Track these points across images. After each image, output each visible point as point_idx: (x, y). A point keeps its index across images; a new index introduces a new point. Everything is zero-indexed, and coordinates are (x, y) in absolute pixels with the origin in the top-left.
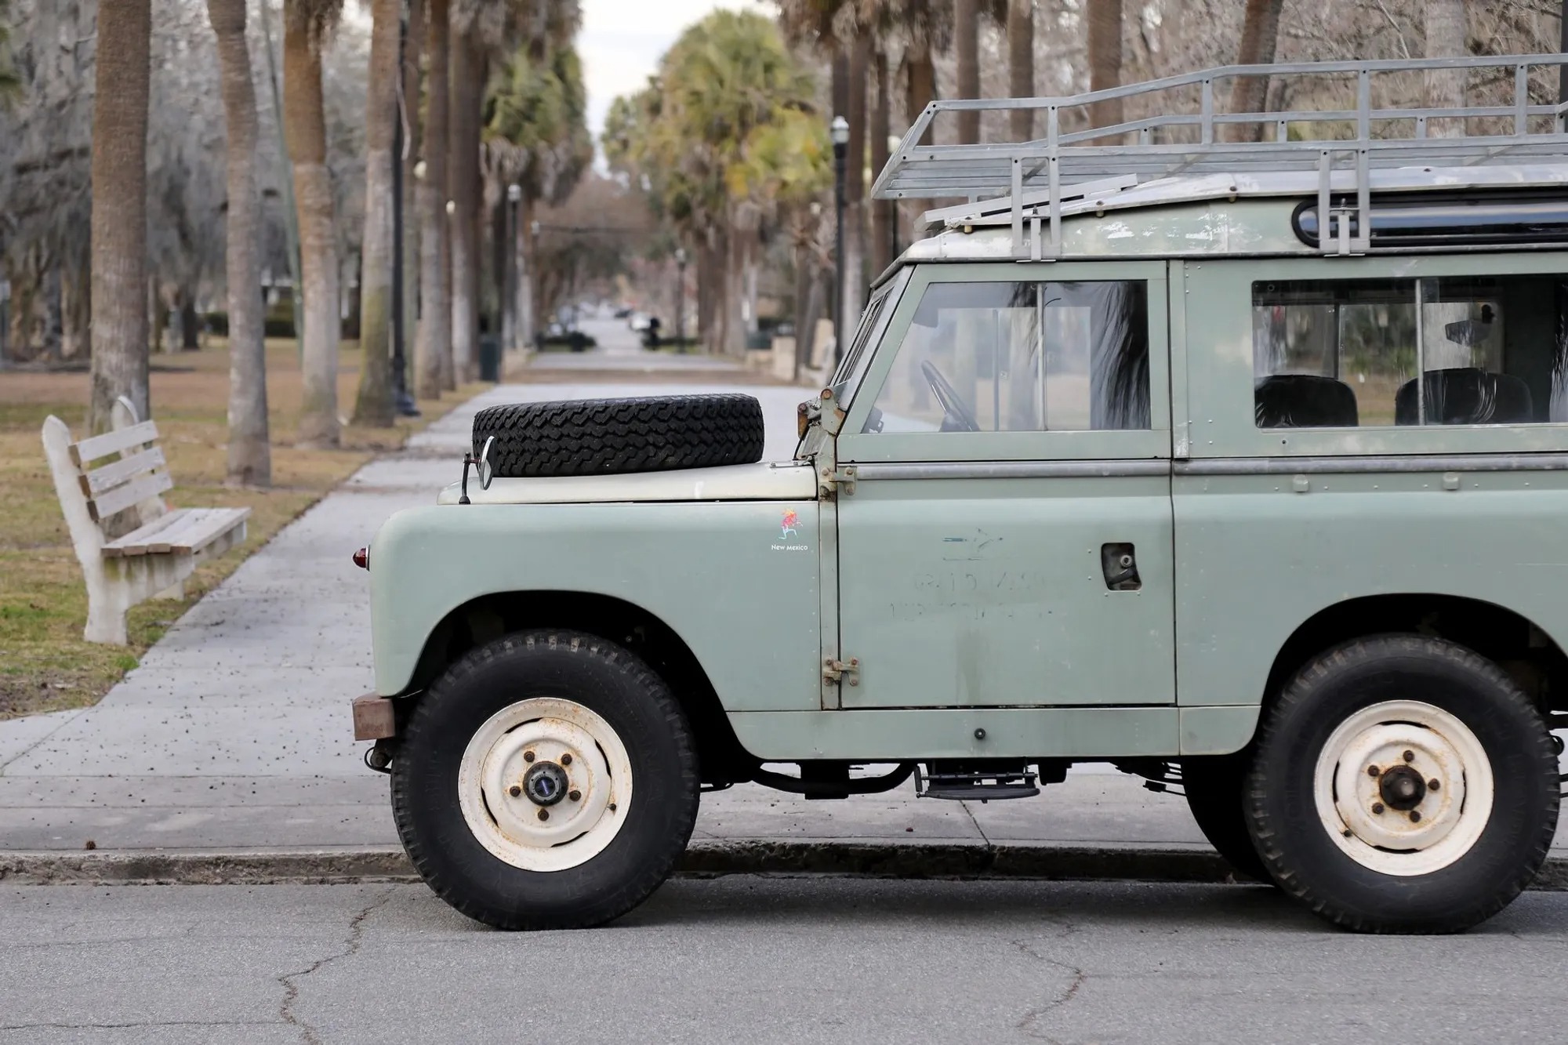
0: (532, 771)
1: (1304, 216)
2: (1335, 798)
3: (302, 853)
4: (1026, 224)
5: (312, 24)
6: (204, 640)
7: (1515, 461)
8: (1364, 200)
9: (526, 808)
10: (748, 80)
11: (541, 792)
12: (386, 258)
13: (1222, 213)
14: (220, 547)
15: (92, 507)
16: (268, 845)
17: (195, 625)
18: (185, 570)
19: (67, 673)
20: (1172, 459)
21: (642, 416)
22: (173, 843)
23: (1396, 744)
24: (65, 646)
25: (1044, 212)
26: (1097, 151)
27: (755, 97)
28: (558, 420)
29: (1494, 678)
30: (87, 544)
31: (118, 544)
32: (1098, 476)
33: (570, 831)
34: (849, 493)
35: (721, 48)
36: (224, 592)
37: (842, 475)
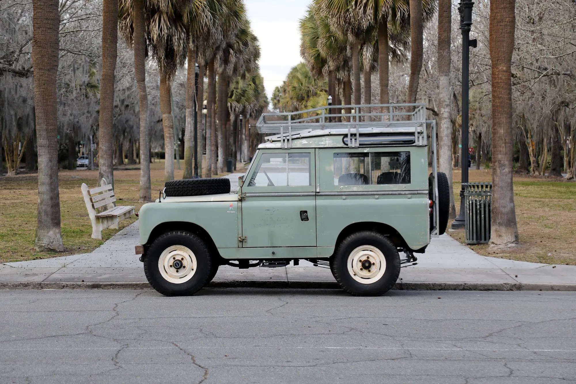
0: (174, 261)
1: (345, 139)
2: (352, 267)
3: (130, 283)
4: (284, 140)
5: (168, 77)
6: (121, 238)
7: (390, 193)
8: (358, 135)
9: (173, 270)
10: (310, 83)
11: (176, 266)
12: (191, 138)
13: (327, 138)
14: (127, 216)
15: (93, 206)
16: (123, 281)
17: (120, 235)
18: (116, 221)
19: (86, 245)
20: (316, 192)
21: (201, 183)
22: (101, 281)
23: (365, 255)
24: (86, 239)
25: (288, 138)
26: (299, 124)
27: (312, 88)
28: (182, 184)
29: (386, 240)
30: (92, 215)
31: (100, 214)
32: (300, 196)
33: (183, 275)
34: (245, 200)
35: (301, 74)
36: (129, 227)
37: (243, 196)
